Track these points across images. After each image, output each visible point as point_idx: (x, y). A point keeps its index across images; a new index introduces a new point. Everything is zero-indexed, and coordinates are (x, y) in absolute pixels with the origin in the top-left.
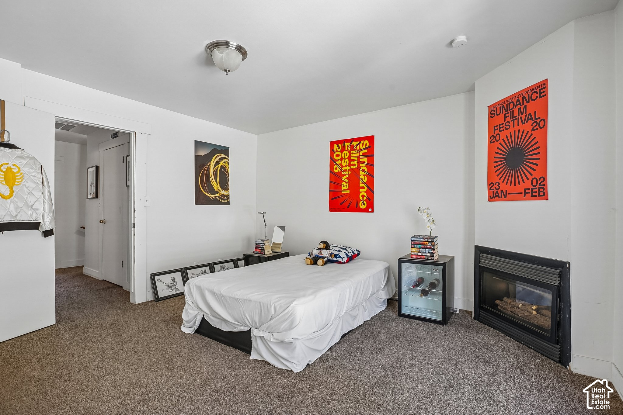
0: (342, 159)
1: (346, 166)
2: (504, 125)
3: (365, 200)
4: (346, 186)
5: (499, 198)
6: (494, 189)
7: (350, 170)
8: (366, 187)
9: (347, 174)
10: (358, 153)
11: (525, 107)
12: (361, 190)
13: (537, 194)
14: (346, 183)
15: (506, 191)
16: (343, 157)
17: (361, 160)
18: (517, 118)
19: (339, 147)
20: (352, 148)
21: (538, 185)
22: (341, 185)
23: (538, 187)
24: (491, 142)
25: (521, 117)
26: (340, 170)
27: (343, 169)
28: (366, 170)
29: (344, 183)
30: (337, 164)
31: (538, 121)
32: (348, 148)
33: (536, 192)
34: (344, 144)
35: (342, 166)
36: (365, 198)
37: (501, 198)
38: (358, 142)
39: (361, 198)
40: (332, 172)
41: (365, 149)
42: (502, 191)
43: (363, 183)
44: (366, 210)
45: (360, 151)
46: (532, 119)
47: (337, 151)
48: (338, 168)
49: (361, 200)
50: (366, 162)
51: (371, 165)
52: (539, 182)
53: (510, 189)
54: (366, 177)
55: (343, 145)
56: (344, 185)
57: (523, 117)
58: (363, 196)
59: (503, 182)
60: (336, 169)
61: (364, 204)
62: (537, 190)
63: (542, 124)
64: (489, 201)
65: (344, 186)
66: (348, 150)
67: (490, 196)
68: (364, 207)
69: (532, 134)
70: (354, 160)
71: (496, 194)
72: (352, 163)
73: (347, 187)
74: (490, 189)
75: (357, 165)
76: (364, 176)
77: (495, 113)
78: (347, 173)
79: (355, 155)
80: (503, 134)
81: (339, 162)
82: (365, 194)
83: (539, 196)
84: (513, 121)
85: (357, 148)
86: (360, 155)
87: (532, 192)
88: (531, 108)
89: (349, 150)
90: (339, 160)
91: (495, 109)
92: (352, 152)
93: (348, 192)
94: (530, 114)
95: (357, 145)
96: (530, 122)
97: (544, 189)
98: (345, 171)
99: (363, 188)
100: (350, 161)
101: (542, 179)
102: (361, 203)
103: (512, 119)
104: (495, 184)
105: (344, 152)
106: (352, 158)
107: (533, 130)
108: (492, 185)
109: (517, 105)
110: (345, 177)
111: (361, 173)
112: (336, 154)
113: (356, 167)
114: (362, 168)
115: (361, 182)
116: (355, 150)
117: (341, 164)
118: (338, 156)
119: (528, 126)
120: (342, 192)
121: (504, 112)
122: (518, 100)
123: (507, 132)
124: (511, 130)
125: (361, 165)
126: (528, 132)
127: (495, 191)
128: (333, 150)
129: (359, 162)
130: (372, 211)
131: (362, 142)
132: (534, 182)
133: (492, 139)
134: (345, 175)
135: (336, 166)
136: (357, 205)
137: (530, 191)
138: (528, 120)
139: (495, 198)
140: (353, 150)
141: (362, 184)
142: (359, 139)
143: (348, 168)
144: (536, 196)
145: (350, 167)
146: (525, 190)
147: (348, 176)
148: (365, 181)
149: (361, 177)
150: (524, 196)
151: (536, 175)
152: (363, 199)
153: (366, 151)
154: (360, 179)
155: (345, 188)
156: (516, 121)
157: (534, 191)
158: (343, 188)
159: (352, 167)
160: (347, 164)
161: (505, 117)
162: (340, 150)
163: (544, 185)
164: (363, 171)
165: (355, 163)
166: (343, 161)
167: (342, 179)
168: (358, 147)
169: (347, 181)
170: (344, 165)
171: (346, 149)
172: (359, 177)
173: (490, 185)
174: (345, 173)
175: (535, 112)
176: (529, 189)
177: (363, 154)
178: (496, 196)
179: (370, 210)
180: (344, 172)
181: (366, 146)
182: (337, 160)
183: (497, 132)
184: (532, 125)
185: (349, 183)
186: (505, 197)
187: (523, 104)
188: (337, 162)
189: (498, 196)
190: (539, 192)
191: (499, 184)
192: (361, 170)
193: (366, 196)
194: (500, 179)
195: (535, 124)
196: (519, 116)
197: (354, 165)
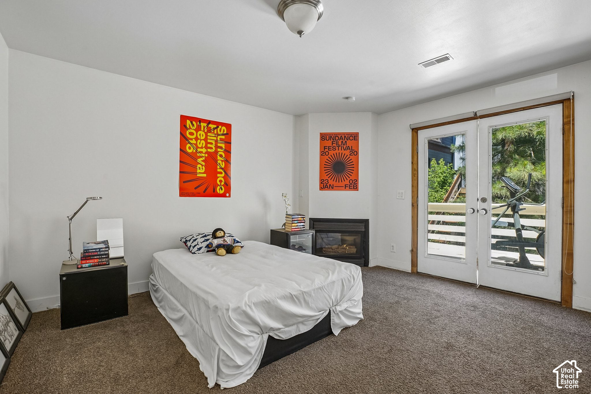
0: (197, 139)
1: (202, 148)
2: (332, 147)
3: (223, 185)
4: (202, 169)
5: (328, 188)
6: (324, 183)
7: (207, 153)
8: (223, 173)
9: (203, 157)
10: (215, 136)
11: (346, 142)
12: (218, 175)
13: (353, 188)
14: (202, 165)
15: (333, 185)
16: (199, 137)
17: (219, 145)
18: (341, 146)
19: (193, 125)
20: (209, 130)
21: (353, 183)
22: (196, 167)
23: (353, 184)
24: (322, 155)
25: (343, 146)
26: (194, 151)
27: (199, 150)
28: (224, 156)
29: (199, 166)
30: (190, 143)
31: (353, 151)
32: (204, 128)
33: (352, 187)
34: (200, 122)
35: (197, 147)
36: (223, 183)
37: (330, 188)
38: (215, 126)
39: (219, 183)
40: (182, 151)
41: (223, 135)
42: (330, 185)
43: (221, 168)
44: (223, 195)
45: (218, 136)
46: (350, 149)
47: (190, 128)
48: (192, 148)
49: (219, 185)
50: (224, 148)
51: (228, 151)
52: (354, 182)
53: (335, 184)
54: (223, 163)
55: (198, 124)
56: (199, 167)
57: (345, 146)
58: (221, 181)
59: (331, 180)
60: (190, 148)
61: (222, 189)
62: (353, 186)
63: (355, 153)
64: (320, 190)
65: (200, 169)
66: (204, 131)
67: (321, 187)
68: (222, 192)
69: (350, 157)
70: (211, 144)
71: (326, 186)
72: (209, 145)
73: (204, 170)
74: (321, 183)
75: (214, 148)
76: (222, 161)
77: (325, 138)
78: (203, 155)
79: (212, 138)
80: (331, 152)
81: (194, 141)
82: (223, 179)
83: (354, 188)
84: (338, 147)
85: (214, 132)
86: (217, 140)
87: (350, 187)
88: (349, 143)
89: (206, 131)
90: (194, 140)
91: (325, 136)
92: (209, 134)
93: (205, 175)
94: (348, 147)
95: (214, 129)
96: (349, 150)
97: (356, 185)
98: (201, 152)
99: (221, 173)
100: (207, 143)
101: (356, 181)
102: (219, 187)
103: (337, 146)
104: (325, 180)
105: (199, 132)
106: (209, 141)
107: (350, 155)
108: (323, 181)
109: (340, 139)
110: (201, 159)
111: (219, 158)
112: (190, 131)
113: (214, 151)
114: (220, 153)
115: (218, 167)
116: (212, 133)
117: (196, 144)
118: (191, 134)
119: (347, 152)
120: (198, 175)
121: (332, 140)
122: (341, 137)
123: (335, 152)
124: (337, 151)
125: (219, 150)
126: (347, 155)
127: (325, 184)
128: (185, 126)
129: (217, 147)
130: (230, 196)
131: (220, 127)
132: (351, 182)
133: (322, 154)
134: (201, 157)
135: (188, 145)
136: (215, 190)
137: (348, 186)
138: (347, 149)
139: (325, 188)
140: (210, 132)
141: (219, 169)
142: (218, 124)
143: (204, 150)
144: (352, 189)
145: (207, 150)
146: (345, 185)
147: (204, 159)
148: (223, 166)
149: (219, 162)
150: (345, 188)
151: (352, 178)
152: (221, 184)
153: (223, 137)
154: (218, 164)
155: (201, 171)
156: (340, 148)
157: (350, 186)
158: (198, 171)
159: (209, 150)
160: (204, 145)
161: (332, 143)
162: (194, 128)
163: (357, 184)
164: (221, 156)
165: (213, 146)
166: (199, 141)
167: (198, 161)
168: (216, 130)
169: (203, 164)
170: (200, 146)
171: (202, 129)
172: (216, 162)
173: (321, 180)
174: (201, 156)
175: (352, 146)
176: (348, 185)
177: (221, 139)
178: (325, 187)
179: (227, 195)
180: (199, 154)
181: (223, 133)
182: (192, 139)
183: (326, 150)
184: (350, 152)
185: (205, 166)
186: (333, 188)
187: (345, 140)
188: (191, 141)
189: (327, 187)
190: (354, 187)
191: (328, 180)
192: (219, 155)
193: (224, 181)
194: (329, 178)
195: (351, 152)
196: (342, 145)
197: (211, 148)
